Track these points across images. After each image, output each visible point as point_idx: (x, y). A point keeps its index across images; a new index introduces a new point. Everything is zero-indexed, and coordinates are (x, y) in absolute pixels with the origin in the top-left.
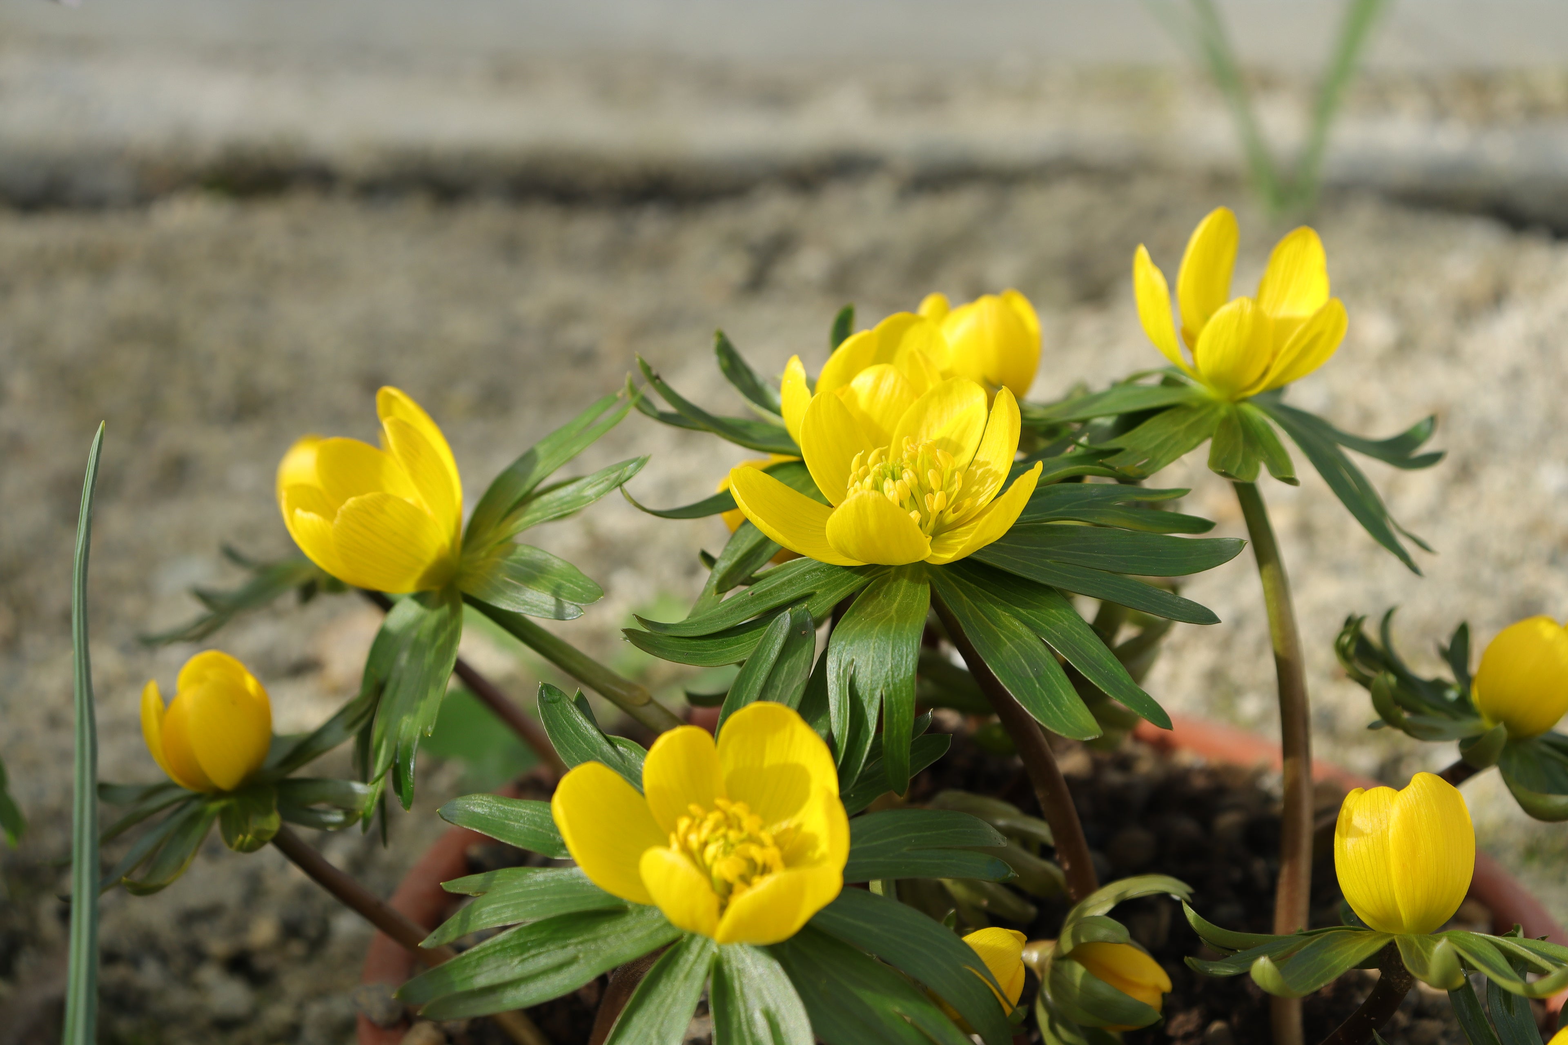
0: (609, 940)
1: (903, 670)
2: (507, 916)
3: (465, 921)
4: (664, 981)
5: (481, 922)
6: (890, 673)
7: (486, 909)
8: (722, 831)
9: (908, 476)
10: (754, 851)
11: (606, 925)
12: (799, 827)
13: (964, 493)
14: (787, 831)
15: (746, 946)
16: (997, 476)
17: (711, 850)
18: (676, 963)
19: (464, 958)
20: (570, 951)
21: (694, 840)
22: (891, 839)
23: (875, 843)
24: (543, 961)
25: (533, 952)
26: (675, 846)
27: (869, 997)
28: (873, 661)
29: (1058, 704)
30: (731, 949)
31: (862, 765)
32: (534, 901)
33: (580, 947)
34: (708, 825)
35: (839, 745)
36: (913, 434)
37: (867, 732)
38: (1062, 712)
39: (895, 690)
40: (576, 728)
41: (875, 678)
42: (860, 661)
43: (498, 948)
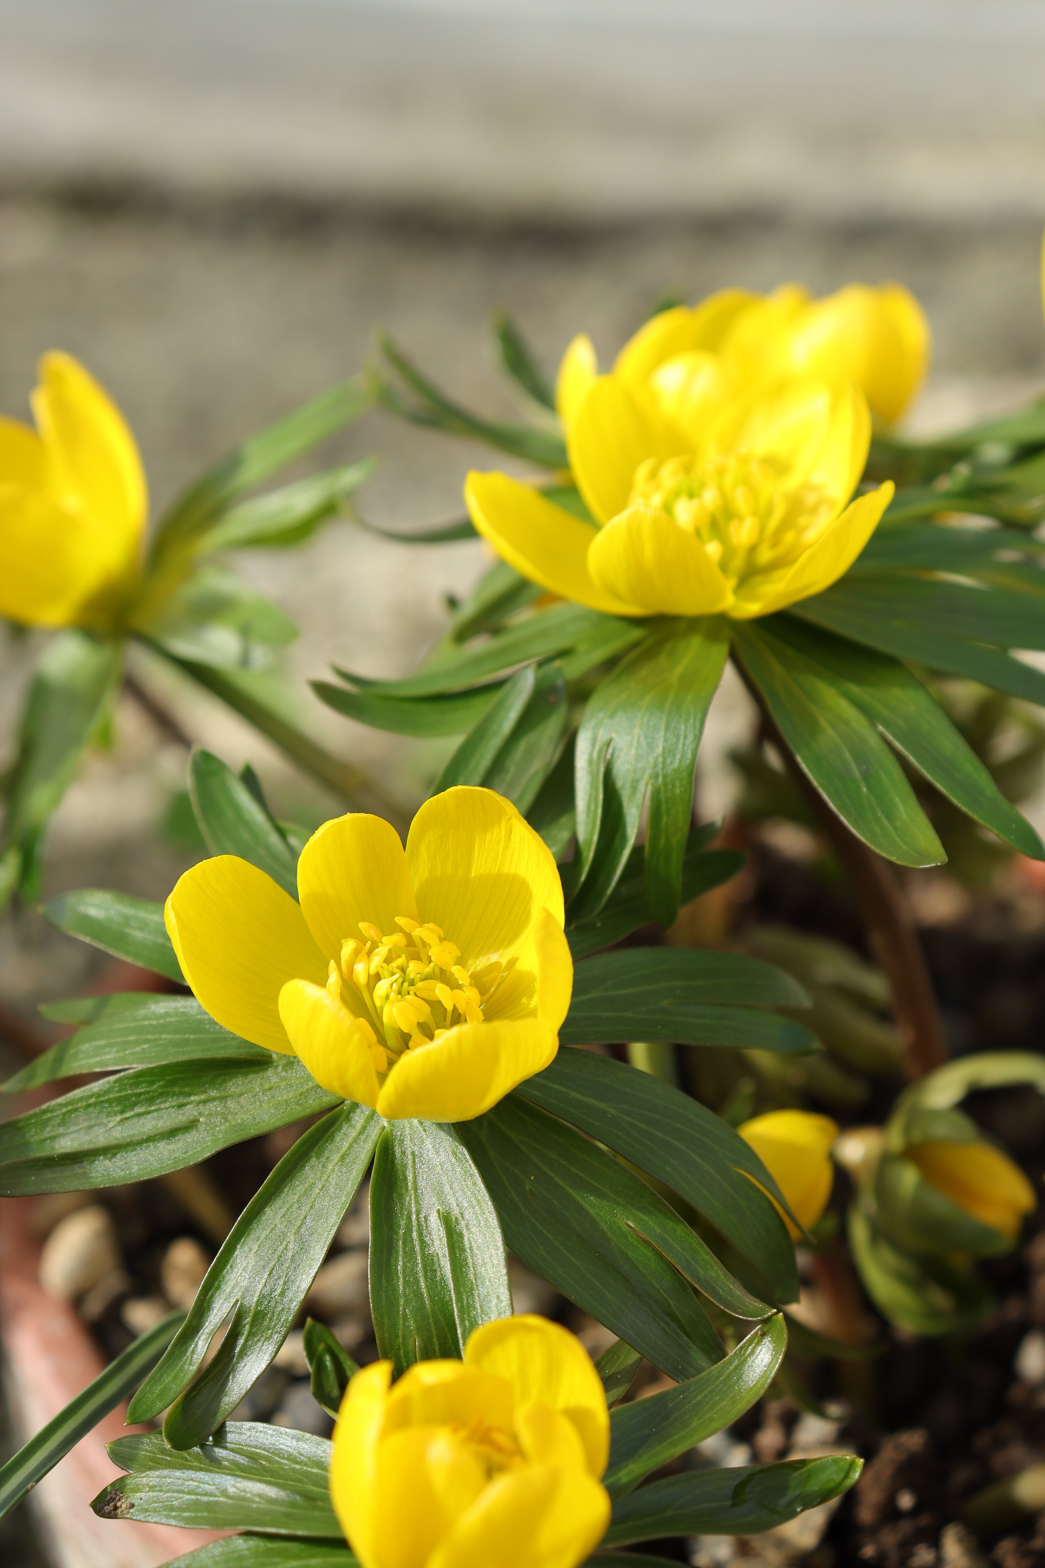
0: (242, 1100)
1: (678, 756)
2: (108, 1060)
3: (59, 1061)
4: (313, 1161)
5: (75, 1064)
6: (660, 759)
7: (85, 1047)
8: (400, 961)
9: (710, 498)
10: (441, 992)
11: (240, 1080)
12: (512, 963)
13: (787, 523)
14: (495, 966)
15: (428, 1123)
16: (832, 504)
17: (382, 988)
18: (332, 1138)
19: (45, 1112)
20: (190, 1112)
21: (361, 972)
22: (647, 988)
23: (622, 992)
24: (149, 1124)
25: (138, 1110)
26: (334, 978)
27: (592, 1204)
28: (638, 742)
29: (890, 815)
30: (407, 1125)
31: (613, 884)
32: (147, 1041)
33: (201, 1107)
34: (382, 951)
35: (585, 854)
36: (728, 445)
37: (624, 839)
38: (895, 828)
39: (665, 784)
40: (237, 809)
41: (640, 765)
42: (621, 741)
43: (93, 1100)
